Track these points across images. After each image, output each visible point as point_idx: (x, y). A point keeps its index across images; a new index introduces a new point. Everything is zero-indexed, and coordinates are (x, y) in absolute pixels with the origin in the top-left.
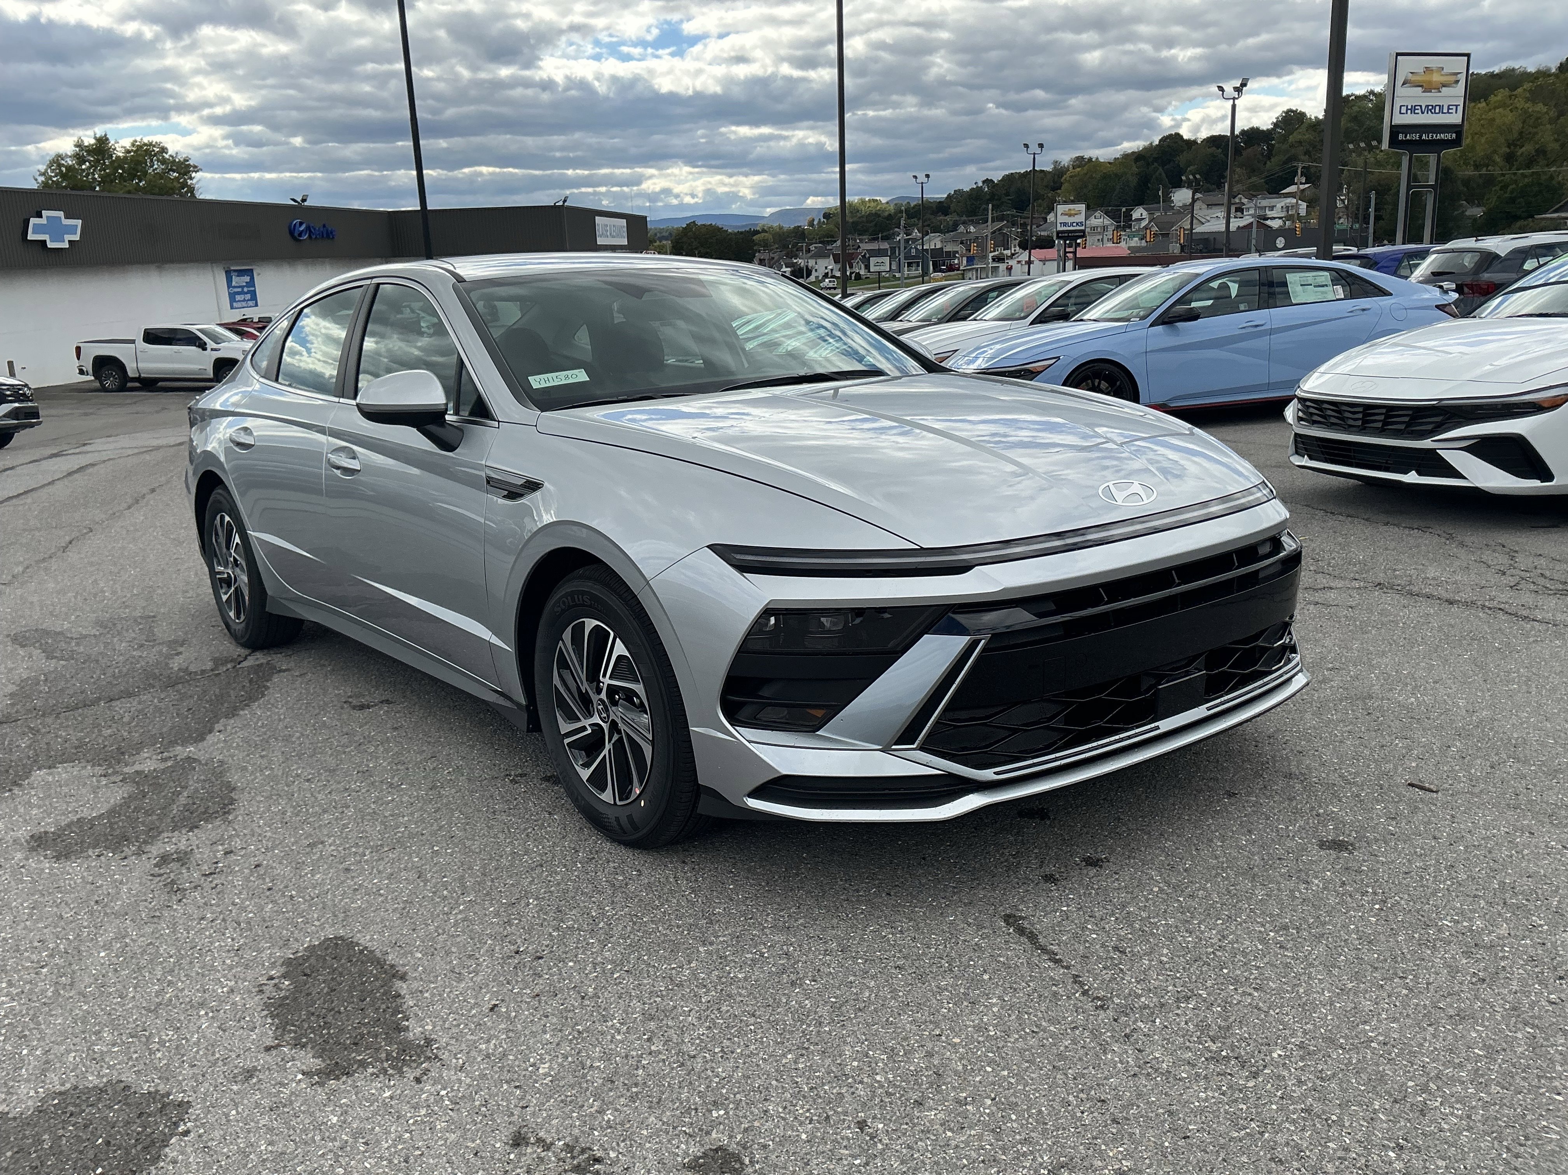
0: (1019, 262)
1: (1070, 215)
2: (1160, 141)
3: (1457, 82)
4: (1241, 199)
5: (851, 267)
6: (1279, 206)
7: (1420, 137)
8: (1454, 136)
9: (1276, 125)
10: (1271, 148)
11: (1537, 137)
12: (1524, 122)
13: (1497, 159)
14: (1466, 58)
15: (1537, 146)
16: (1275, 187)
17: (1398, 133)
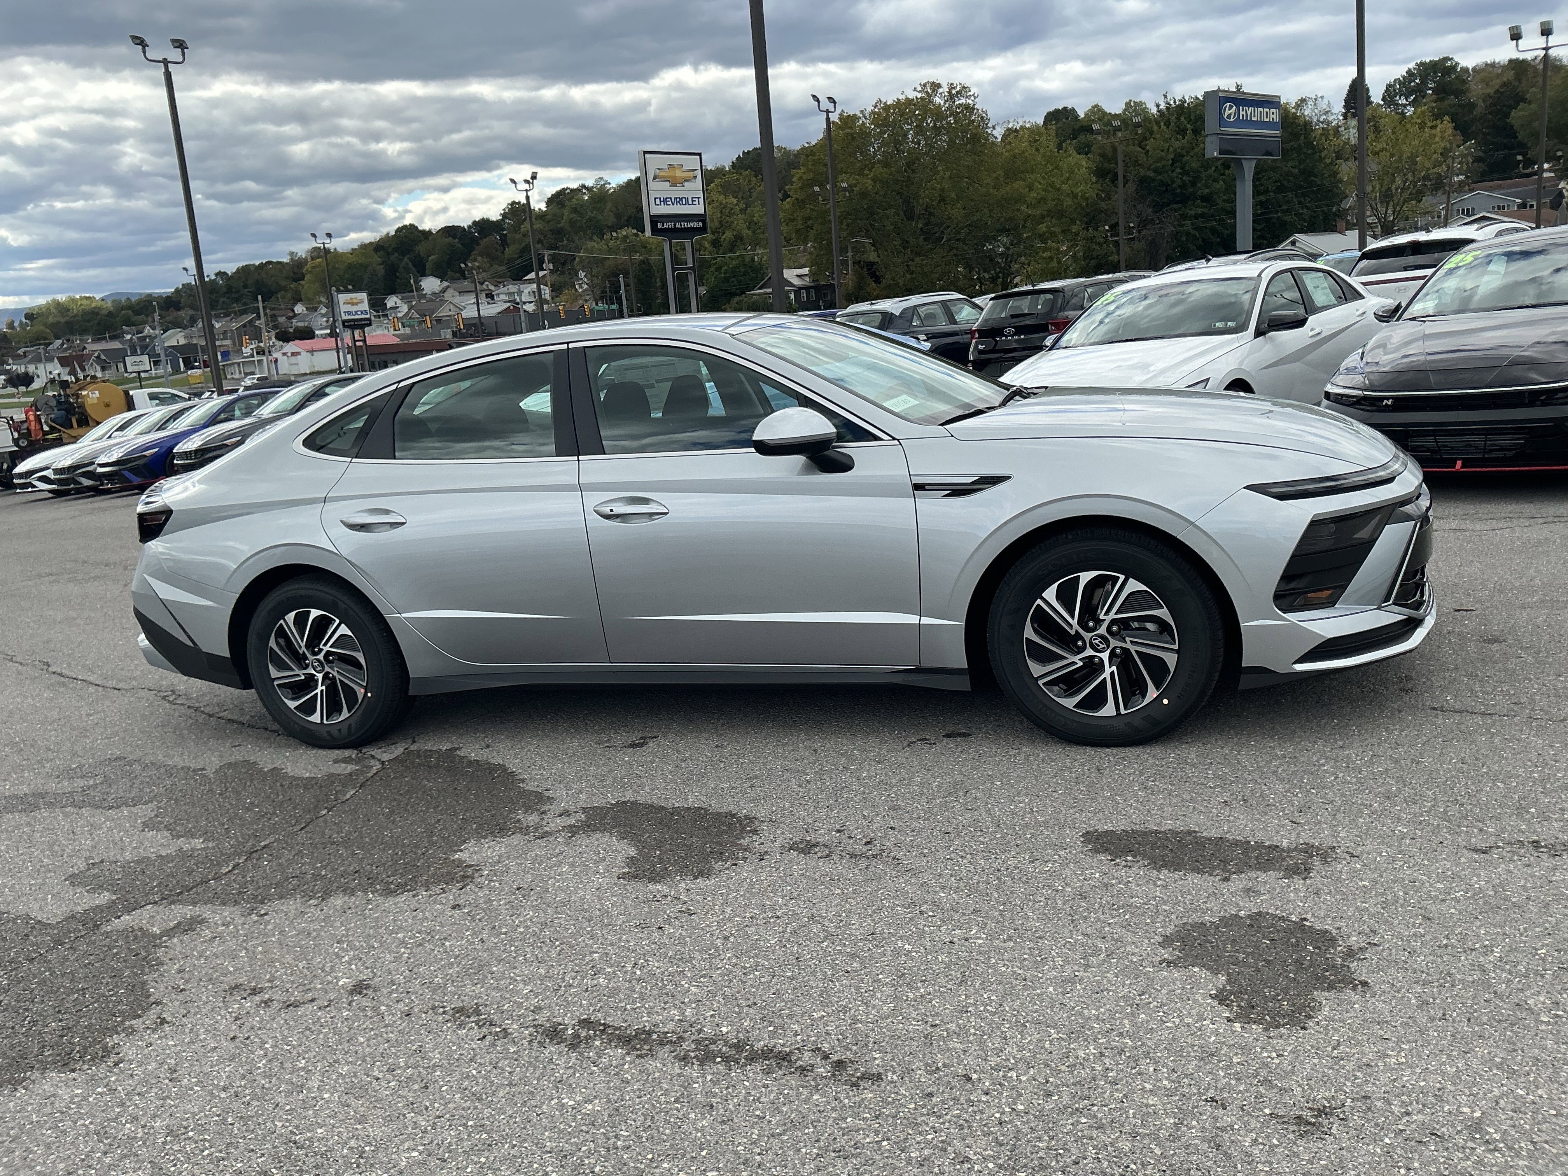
0: (284, 354)
1: (353, 304)
2: (396, 232)
3: (695, 177)
4: (487, 286)
5: (83, 369)
6: (526, 291)
7: (675, 225)
8: (701, 224)
9: (504, 215)
10: (504, 238)
11: (733, 226)
12: (721, 212)
13: (707, 245)
14: (698, 157)
15: (735, 233)
16: (518, 275)
17: (657, 222)
